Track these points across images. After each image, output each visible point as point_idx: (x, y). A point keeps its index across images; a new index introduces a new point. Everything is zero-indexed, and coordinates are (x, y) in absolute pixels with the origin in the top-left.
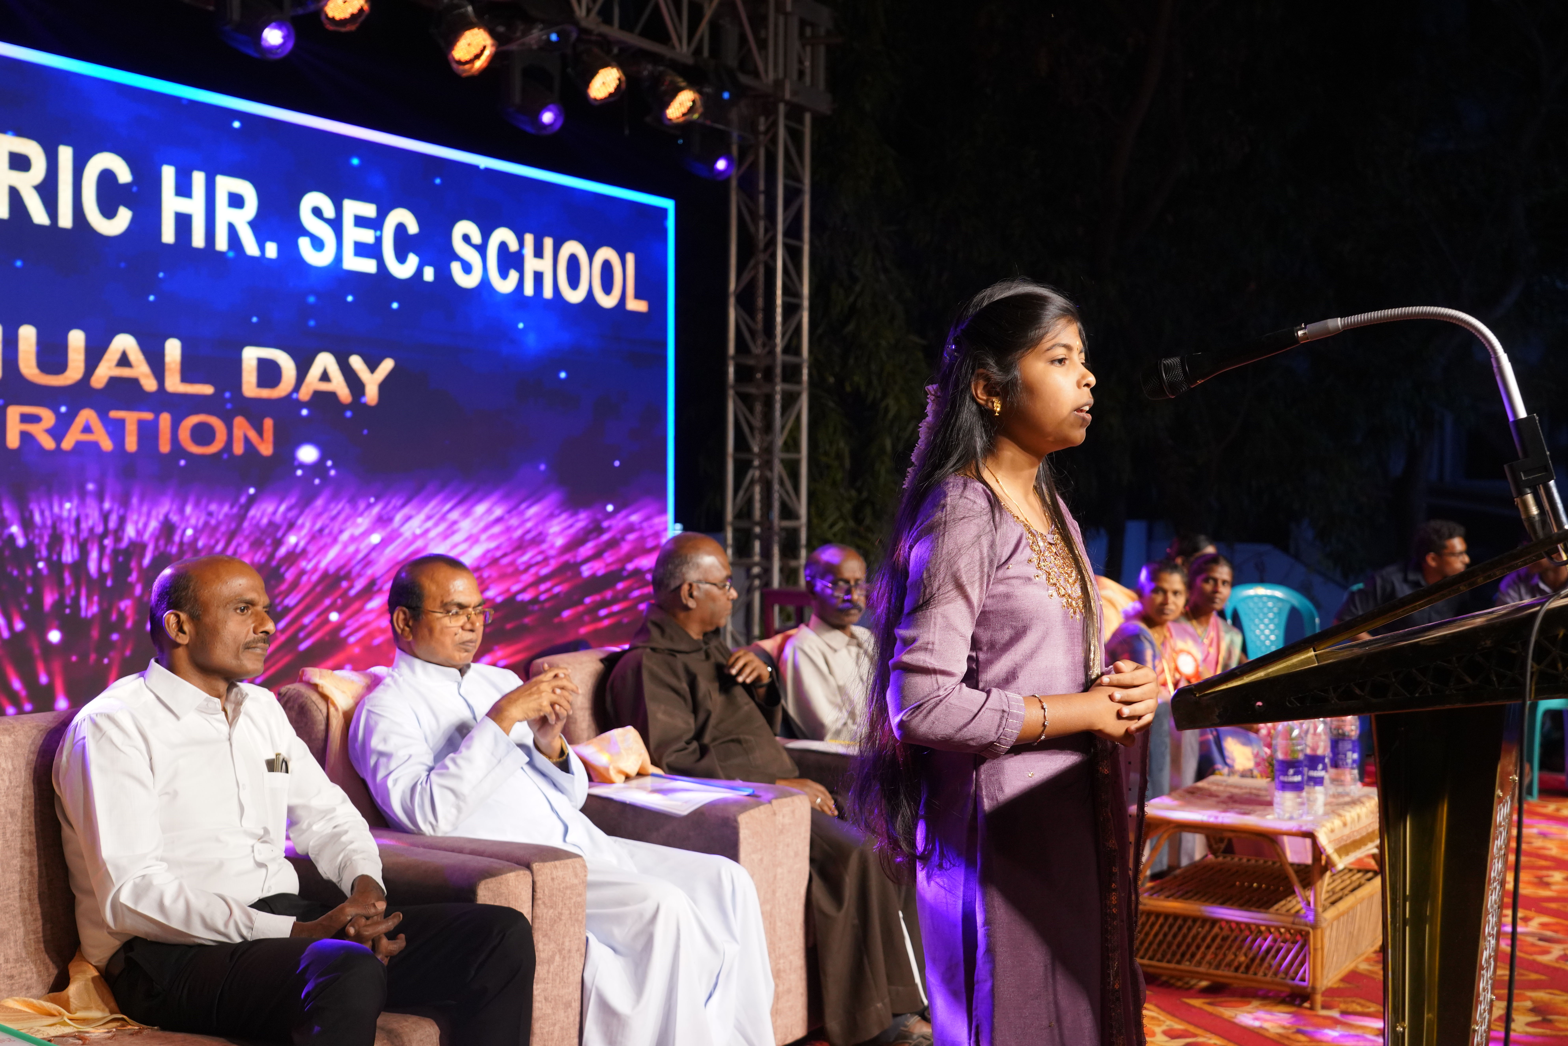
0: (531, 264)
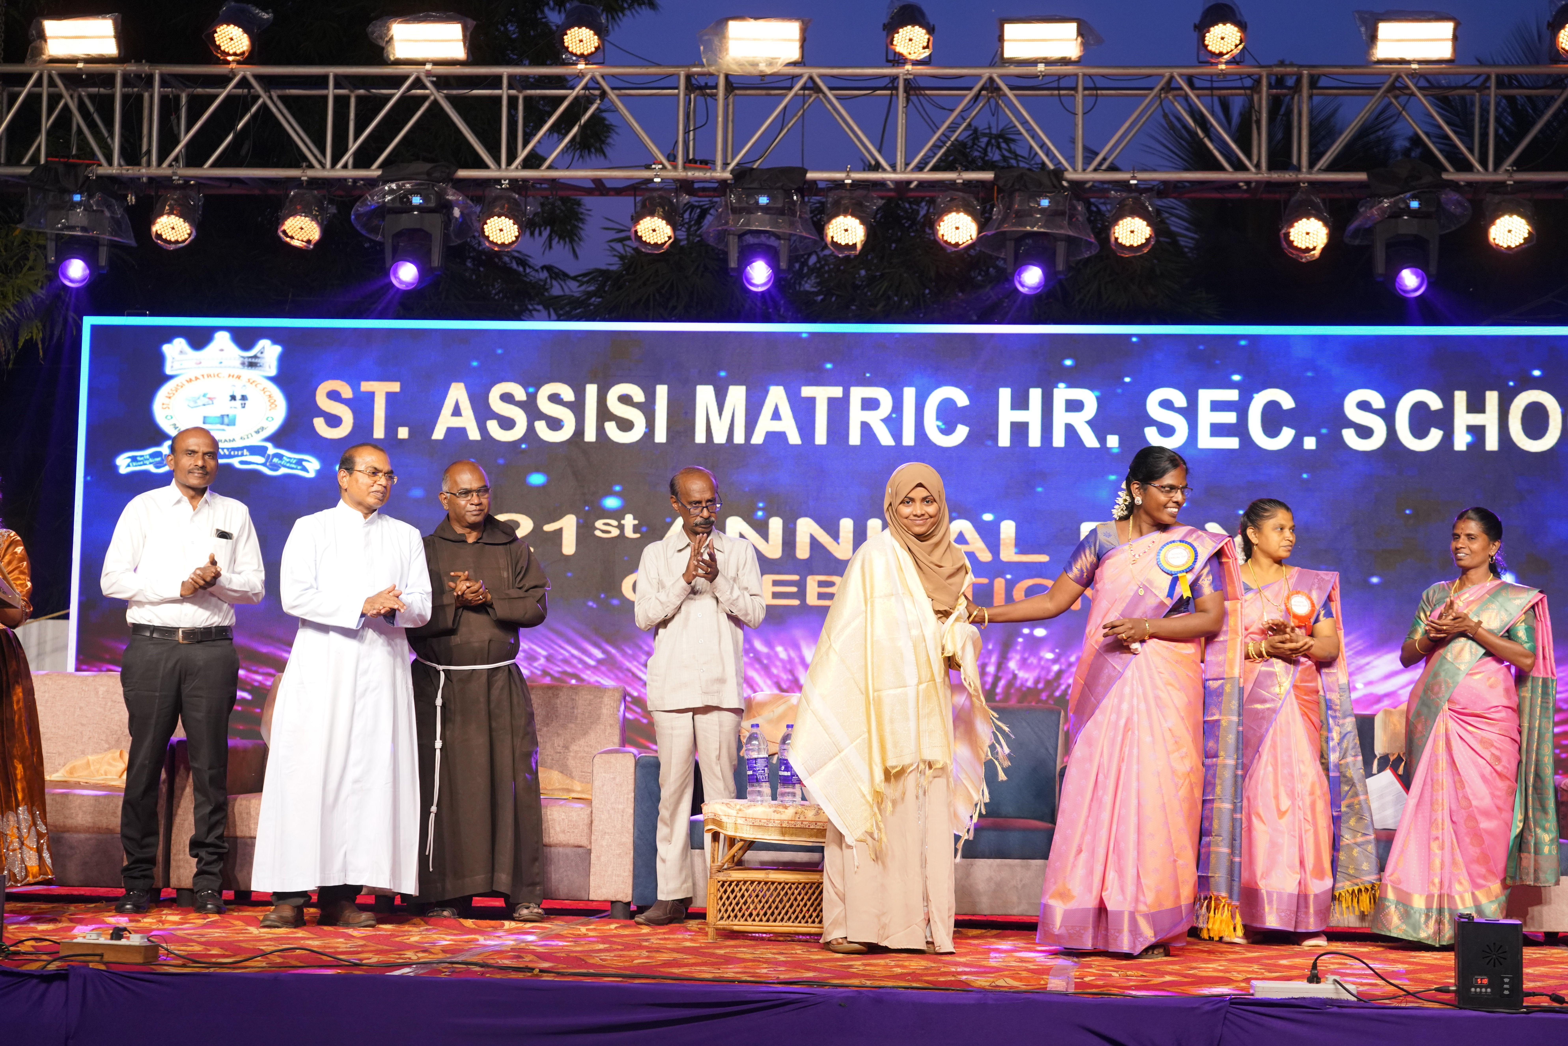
0: (1462, 418)
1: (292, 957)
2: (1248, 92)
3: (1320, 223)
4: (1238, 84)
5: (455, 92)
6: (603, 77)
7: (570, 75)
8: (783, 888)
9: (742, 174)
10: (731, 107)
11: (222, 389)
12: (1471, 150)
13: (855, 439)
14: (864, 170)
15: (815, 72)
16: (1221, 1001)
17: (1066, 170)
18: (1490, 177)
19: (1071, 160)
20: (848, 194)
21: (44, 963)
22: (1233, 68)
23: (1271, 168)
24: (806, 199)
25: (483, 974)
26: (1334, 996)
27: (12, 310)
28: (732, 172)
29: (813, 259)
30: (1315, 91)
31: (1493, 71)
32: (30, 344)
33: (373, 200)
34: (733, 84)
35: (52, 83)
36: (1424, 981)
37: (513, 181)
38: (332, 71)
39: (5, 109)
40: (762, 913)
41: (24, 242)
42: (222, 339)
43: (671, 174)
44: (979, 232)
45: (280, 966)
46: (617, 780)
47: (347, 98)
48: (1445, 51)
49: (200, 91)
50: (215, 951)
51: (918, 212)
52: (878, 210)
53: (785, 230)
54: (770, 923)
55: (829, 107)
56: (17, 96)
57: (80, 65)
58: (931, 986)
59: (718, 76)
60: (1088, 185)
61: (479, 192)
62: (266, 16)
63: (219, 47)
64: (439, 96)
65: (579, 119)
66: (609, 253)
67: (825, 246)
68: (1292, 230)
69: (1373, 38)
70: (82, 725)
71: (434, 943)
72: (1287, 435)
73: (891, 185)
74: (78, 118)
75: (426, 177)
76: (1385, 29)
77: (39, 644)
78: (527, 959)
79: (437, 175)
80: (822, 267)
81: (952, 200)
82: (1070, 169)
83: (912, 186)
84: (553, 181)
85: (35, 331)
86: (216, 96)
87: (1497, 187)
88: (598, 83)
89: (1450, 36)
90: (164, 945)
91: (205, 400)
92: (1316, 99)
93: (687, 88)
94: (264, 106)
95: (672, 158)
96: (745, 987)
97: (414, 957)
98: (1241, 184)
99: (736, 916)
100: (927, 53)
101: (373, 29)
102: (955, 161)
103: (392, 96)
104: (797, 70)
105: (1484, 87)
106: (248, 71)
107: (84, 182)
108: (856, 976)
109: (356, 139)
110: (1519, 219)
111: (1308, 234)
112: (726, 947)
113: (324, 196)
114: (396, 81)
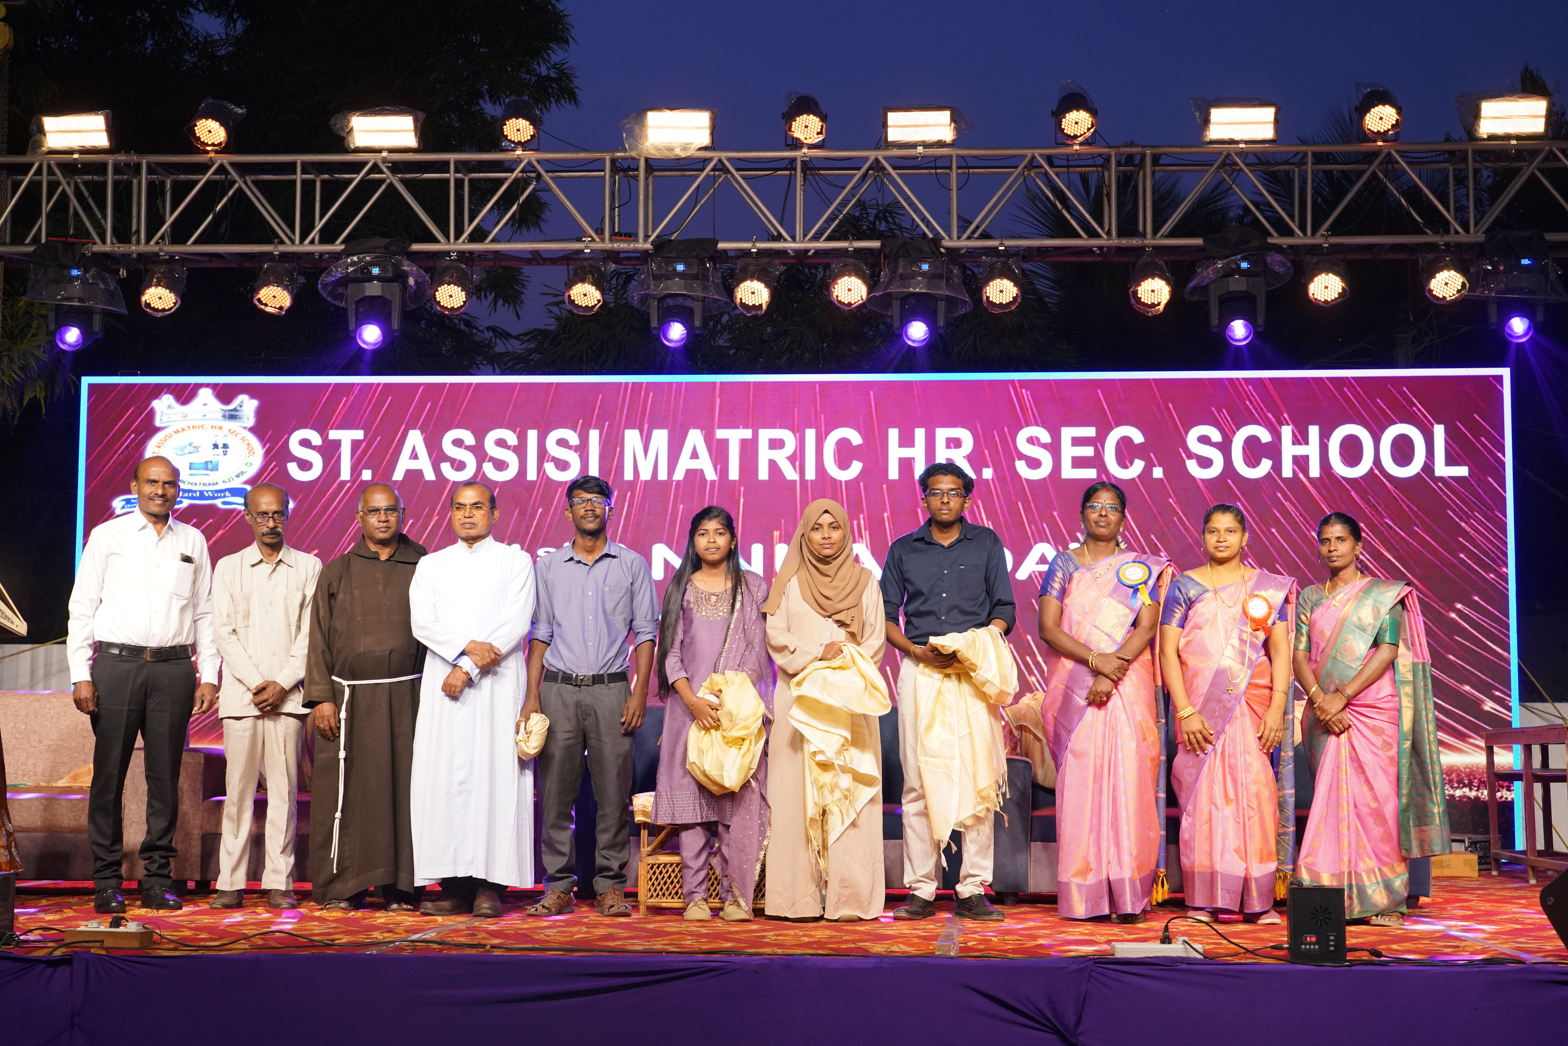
0: (1289, 450)
1: (272, 939)
2: (1099, 169)
3: (1163, 283)
4: (1091, 162)
5: (408, 176)
6: (538, 161)
7: (509, 161)
9: (661, 244)
10: (651, 187)
11: (205, 439)
12: (1292, 217)
13: (763, 474)
14: (769, 240)
15: (724, 155)
16: (1085, 961)
17: (944, 238)
18: (1309, 241)
19: (948, 229)
20: (754, 261)
21: (50, 950)
22: (1086, 149)
23: (1120, 235)
24: (718, 266)
25: (441, 950)
26: (1183, 955)
27: (18, 371)
28: (652, 243)
29: (725, 318)
30: (1157, 168)
31: (1310, 149)
32: (34, 401)
33: (337, 272)
34: (652, 165)
35: (51, 172)
36: (1262, 939)
37: (461, 253)
38: (299, 158)
39: (9, 195)
41: (27, 313)
42: (205, 395)
43: (599, 246)
44: (869, 293)
45: (261, 947)
47: (313, 182)
48: (1268, 133)
49: (182, 177)
50: (203, 936)
51: (816, 275)
52: (780, 275)
53: (699, 294)
55: (736, 185)
56: (19, 183)
57: (76, 156)
58: (834, 953)
59: (638, 160)
60: (962, 252)
61: (431, 263)
62: (240, 111)
63: (199, 138)
64: (395, 180)
65: (518, 199)
66: (546, 315)
67: (736, 307)
68: (1139, 288)
69: (1206, 121)
70: (84, 737)
71: (398, 924)
72: (1138, 466)
73: (792, 254)
74: (74, 202)
75: (383, 250)
76: (1217, 114)
77: (46, 666)
78: (480, 937)
79: (393, 248)
80: (734, 324)
81: (845, 265)
82: (946, 237)
83: (810, 254)
84: (497, 252)
85: (38, 390)
86: (197, 182)
87: (1314, 249)
88: (534, 167)
89: (1272, 120)
90: (158, 931)
91: (191, 449)
92: (1158, 175)
93: (612, 170)
94: (240, 189)
95: (599, 232)
96: (672, 957)
97: (380, 937)
98: (1095, 249)
99: (664, 895)
100: (821, 137)
101: (335, 122)
102: (847, 232)
103: (352, 180)
104: (708, 154)
105: (1302, 162)
106: (225, 159)
107: (81, 259)
108: (768, 945)
109: (321, 218)
110: (1334, 277)
111: (1153, 291)
112: (655, 922)
113: (294, 268)
114: (356, 167)
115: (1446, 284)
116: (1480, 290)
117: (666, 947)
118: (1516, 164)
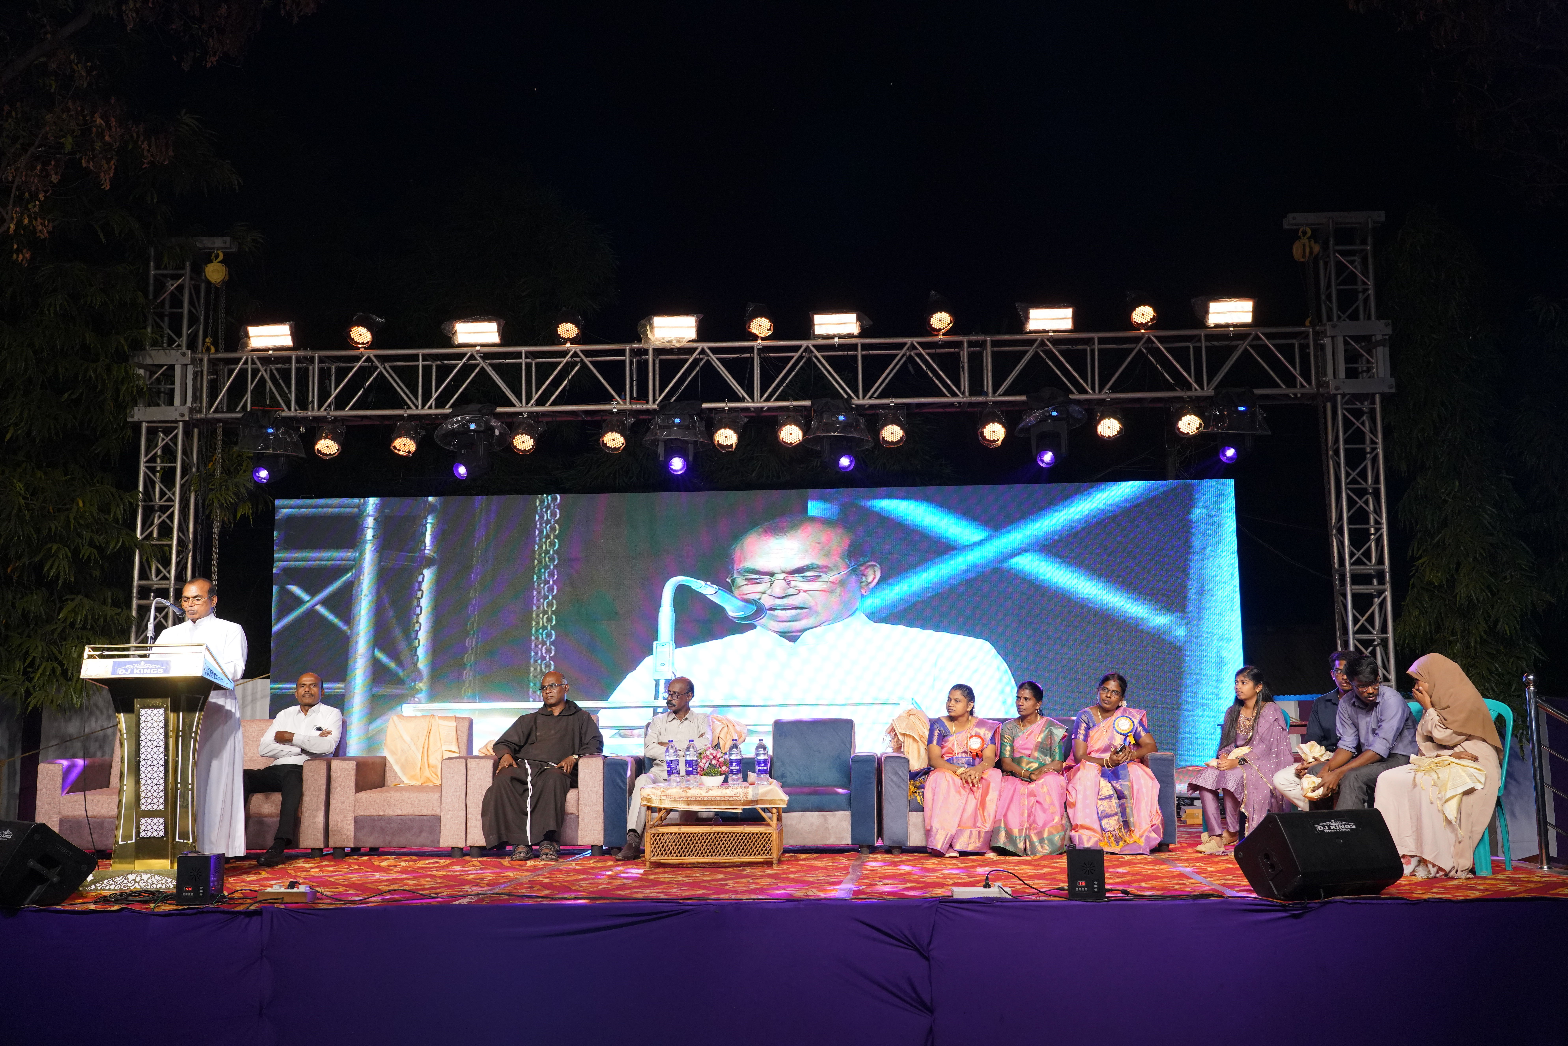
2: (956, 350)
3: (1001, 426)
4: (951, 346)
5: (494, 362)
6: (581, 351)
7: (561, 351)
8: (689, 837)
9: (664, 406)
10: (657, 367)
12: (1086, 382)
14: (736, 401)
15: (705, 345)
16: (935, 900)
17: (853, 398)
18: (1097, 396)
19: (856, 392)
20: (727, 415)
21: (248, 905)
22: (947, 338)
23: (971, 395)
24: (702, 420)
25: (508, 900)
26: (998, 896)
28: (658, 405)
29: (709, 454)
31: (1096, 335)
32: (244, 516)
33: (447, 427)
34: (658, 351)
35: (253, 362)
37: (530, 414)
38: (421, 352)
39: (226, 378)
40: (677, 852)
41: (239, 456)
43: (623, 407)
44: (804, 436)
45: (389, 900)
46: (593, 773)
47: (431, 366)
48: (1068, 325)
49: (342, 365)
50: (351, 892)
52: (745, 425)
53: (691, 438)
54: (682, 858)
55: (714, 365)
56: (234, 370)
57: (270, 352)
59: (649, 349)
60: (866, 407)
61: (510, 420)
62: (381, 321)
63: (353, 339)
64: (485, 365)
65: (568, 376)
67: (715, 447)
68: (985, 430)
69: (1027, 318)
71: (483, 879)
73: (752, 410)
74: (270, 383)
75: (477, 412)
76: (1034, 313)
79: (485, 411)
80: (714, 458)
81: (787, 418)
82: (855, 398)
83: (764, 410)
84: (554, 412)
85: (247, 508)
86: (353, 368)
87: (1102, 402)
88: (578, 355)
89: (1071, 316)
90: (321, 891)
92: (995, 354)
93: (630, 356)
94: (381, 373)
95: (623, 398)
97: (470, 890)
98: (955, 404)
99: (662, 854)
100: (770, 332)
101: (445, 326)
102: (789, 394)
103: (458, 365)
104: (695, 345)
105: (1092, 344)
106: (371, 353)
107: (274, 422)
108: (727, 891)
109: (436, 391)
110: (1114, 420)
111: (994, 432)
112: (656, 873)
113: (418, 425)
114: (460, 356)
115: (1189, 424)
116: (1211, 428)
117: (658, 895)
118: (1234, 343)
